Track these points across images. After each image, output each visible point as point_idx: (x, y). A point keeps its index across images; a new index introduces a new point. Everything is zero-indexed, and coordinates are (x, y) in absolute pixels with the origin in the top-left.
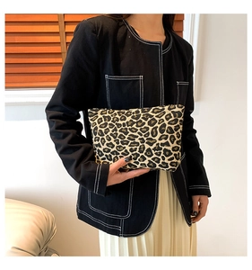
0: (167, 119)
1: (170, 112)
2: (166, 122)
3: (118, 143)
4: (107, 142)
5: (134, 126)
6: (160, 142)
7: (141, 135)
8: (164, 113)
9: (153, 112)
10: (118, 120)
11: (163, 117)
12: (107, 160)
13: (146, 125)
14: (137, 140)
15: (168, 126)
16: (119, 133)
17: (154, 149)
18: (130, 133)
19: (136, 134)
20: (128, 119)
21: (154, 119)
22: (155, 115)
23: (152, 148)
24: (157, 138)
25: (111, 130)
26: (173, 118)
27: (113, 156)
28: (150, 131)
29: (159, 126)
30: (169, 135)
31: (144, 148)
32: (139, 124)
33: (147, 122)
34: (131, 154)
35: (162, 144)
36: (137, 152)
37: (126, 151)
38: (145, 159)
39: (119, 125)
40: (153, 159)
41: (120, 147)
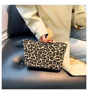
0: (60, 49)
1: (61, 46)
2: (59, 51)
3: (37, 57)
4: (32, 56)
5: (45, 51)
6: (56, 59)
7: (48, 55)
8: (59, 46)
9: (54, 45)
10: (38, 47)
11: (58, 48)
12: (30, 63)
13: (51, 51)
14: (46, 57)
15: (60, 52)
16: (38, 53)
17: (53, 62)
18: (43, 54)
19: (46, 54)
20: (43, 47)
21: (54, 49)
22: (55, 47)
23: (52, 61)
24: (55, 57)
25: (34, 51)
26: (63, 49)
27: (34, 62)
28: (52, 54)
29: (56, 52)
30: (60, 56)
31: (49, 61)
32: (48, 50)
33: (51, 50)
34: (42, 62)
35: (57, 60)
36: (45, 62)
37: (40, 61)
38: (48, 65)
39: (38, 49)
40: (52, 65)
41: (38, 59)
